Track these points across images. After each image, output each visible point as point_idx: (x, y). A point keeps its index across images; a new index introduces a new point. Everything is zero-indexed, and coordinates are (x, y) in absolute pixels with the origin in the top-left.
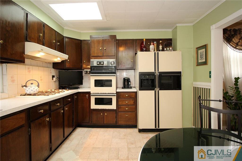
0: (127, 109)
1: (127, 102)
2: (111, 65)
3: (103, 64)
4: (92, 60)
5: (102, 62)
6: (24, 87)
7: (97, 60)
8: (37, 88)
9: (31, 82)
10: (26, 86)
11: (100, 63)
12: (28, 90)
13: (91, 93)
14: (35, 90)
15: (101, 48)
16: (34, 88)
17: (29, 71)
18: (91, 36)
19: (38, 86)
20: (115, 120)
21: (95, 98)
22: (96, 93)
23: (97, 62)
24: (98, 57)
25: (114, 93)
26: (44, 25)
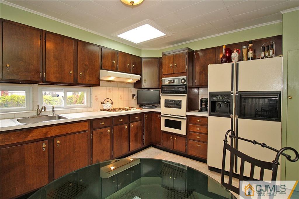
0: (198, 137)
1: (198, 129)
2: (181, 84)
3: (174, 82)
4: (163, 78)
5: (172, 80)
6: (103, 104)
7: (168, 78)
8: (110, 105)
9: (108, 100)
10: (104, 103)
11: (170, 81)
12: (107, 106)
13: (161, 113)
14: (108, 107)
15: (171, 65)
16: (108, 105)
17: (110, 92)
18: (162, 53)
19: (112, 104)
20: (185, 148)
21: (165, 119)
22: (166, 114)
23: (168, 80)
24: (169, 75)
25: (184, 116)
26: (118, 53)
